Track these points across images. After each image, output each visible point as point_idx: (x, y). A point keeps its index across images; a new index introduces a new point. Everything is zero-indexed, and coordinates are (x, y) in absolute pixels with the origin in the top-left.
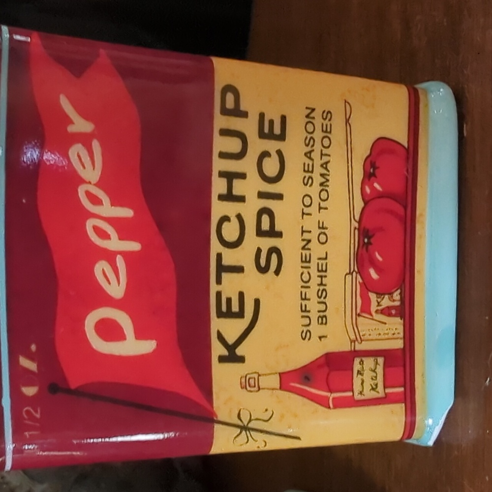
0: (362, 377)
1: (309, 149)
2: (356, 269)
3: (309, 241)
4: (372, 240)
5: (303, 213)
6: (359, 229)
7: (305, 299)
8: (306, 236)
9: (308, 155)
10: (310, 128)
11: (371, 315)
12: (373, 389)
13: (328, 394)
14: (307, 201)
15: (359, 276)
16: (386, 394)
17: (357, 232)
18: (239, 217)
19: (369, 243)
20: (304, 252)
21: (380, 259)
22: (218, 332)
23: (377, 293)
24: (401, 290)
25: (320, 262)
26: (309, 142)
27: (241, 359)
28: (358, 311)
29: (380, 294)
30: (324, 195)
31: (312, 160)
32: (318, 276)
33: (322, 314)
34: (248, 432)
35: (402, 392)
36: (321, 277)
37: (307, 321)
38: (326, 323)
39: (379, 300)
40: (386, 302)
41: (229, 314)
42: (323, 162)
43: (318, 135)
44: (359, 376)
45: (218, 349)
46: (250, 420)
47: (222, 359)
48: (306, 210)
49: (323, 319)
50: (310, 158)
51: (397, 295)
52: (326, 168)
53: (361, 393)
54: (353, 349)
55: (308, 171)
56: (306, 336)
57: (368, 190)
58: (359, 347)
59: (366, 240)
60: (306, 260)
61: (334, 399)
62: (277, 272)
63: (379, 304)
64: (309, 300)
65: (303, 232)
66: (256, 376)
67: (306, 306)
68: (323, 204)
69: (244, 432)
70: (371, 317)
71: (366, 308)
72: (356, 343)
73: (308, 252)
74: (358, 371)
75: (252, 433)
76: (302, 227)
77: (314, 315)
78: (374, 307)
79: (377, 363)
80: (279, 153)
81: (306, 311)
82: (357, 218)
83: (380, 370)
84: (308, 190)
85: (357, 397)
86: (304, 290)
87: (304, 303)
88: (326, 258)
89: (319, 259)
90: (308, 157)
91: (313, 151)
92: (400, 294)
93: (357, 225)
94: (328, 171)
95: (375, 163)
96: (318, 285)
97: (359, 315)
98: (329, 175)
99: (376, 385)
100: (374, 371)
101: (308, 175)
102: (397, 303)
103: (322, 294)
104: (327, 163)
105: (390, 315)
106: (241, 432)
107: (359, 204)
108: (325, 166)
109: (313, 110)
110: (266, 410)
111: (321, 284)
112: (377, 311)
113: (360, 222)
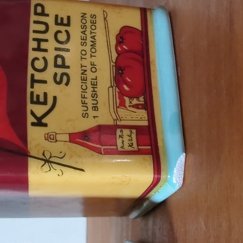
0: (122, 139)
1: (84, 30)
2: (115, 85)
3: (86, 71)
4: (124, 72)
5: (82, 58)
6: (115, 66)
7: (84, 98)
8: (84, 68)
9: (84, 32)
10: (84, 21)
11: (126, 107)
12: (130, 146)
13: (101, 147)
14: (84, 53)
15: (117, 88)
16: (138, 149)
17: (114, 68)
18: (44, 58)
19: (122, 73)
20: (83, 75)
21: (129, 80)
22: (31, 111)
23: (129, 97)
24: (144, 96)
25: (93, 81)
26: (84, 27)
27: (45, 125)
28: (118, 105)
29: (131, 97)
30: (93, 50)
31: (86, 35)
32: (92, 87)
33: (95, 105)
34: (49, 164)
35: (149, 149)
36: (94, 88)
37: (86, 109)
38: (98, 110)
39: (131, 100)
40: (135, 102)
41: (38, 102)
42: (92, 35)
43: (89, 24)
44: (121, 139)
45: (31, 119)
46: (51, 157)
47: (33, 124)
48: (83, 57)
49: (95, 108)
50: (84, 34)
51: (142, 99)
52: (94, 39)
53: (122, 147)
54: (115, 124)
55: (84, 40)
56: (85, 115)
57: (119, 49)
58: (119, 123)
59: (120, 72)
60: (84, 80)
61: (104, 149)
62: (67, 84)
63: (130, 102)
64: (87, 98)
65: (82, 66)
66: (54, 134)
67: (84, 101)
68: (93, 54)
69: (47, 163)
70: (126, 109)
71: (122, 104)
72: (118, 121)
73: (85, 76)
74: (120, 136)
75: (52, 164)
76: (81, 64)
77: (90, 106)
78: (127, 104)
79: (131, 132)
80: (67, 32)
81: (85, 103)
82: (114, 61)
83: (134, 136)
84: (83, 48)
85: (120, 149)
86: (83, 94)
87: (83, 100)
88: (96, 79)
89: (92, 79)
90: (83, 33)
91: (86, 31)
92: (144, 98)
93: (114, 64)
94: (95, 40)
95: (122, 37)
96: (92, 91)
97: (118, 107)
98: (96, 42)
99: (132, 144)
100: (130, 136)
101: (84, 41)
102: (143, 103)
103: (95, 95)
104: (94, 36)
105: (138, 108)
106: (45, 163)
107: (115, 55)
108: (93, 37)
109: (85, 14)
110: (61, 152)
111: (94, 91)
112: (130, 106)
113: (116, 63)
